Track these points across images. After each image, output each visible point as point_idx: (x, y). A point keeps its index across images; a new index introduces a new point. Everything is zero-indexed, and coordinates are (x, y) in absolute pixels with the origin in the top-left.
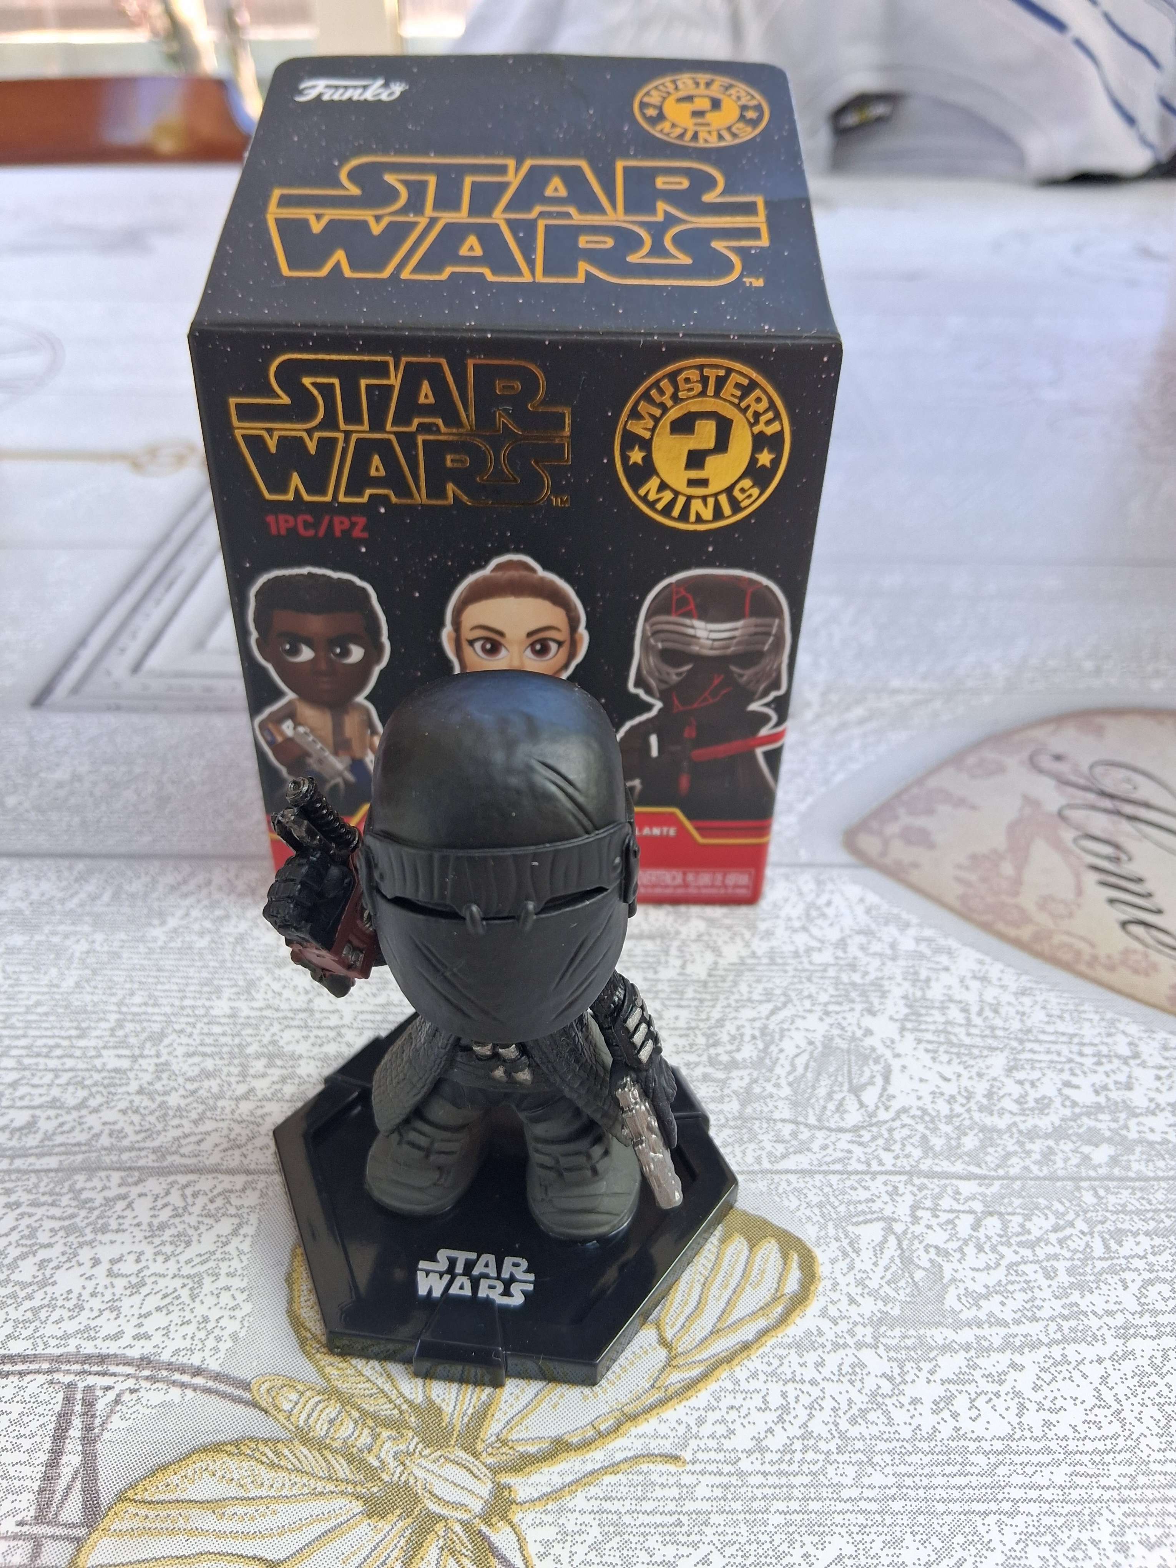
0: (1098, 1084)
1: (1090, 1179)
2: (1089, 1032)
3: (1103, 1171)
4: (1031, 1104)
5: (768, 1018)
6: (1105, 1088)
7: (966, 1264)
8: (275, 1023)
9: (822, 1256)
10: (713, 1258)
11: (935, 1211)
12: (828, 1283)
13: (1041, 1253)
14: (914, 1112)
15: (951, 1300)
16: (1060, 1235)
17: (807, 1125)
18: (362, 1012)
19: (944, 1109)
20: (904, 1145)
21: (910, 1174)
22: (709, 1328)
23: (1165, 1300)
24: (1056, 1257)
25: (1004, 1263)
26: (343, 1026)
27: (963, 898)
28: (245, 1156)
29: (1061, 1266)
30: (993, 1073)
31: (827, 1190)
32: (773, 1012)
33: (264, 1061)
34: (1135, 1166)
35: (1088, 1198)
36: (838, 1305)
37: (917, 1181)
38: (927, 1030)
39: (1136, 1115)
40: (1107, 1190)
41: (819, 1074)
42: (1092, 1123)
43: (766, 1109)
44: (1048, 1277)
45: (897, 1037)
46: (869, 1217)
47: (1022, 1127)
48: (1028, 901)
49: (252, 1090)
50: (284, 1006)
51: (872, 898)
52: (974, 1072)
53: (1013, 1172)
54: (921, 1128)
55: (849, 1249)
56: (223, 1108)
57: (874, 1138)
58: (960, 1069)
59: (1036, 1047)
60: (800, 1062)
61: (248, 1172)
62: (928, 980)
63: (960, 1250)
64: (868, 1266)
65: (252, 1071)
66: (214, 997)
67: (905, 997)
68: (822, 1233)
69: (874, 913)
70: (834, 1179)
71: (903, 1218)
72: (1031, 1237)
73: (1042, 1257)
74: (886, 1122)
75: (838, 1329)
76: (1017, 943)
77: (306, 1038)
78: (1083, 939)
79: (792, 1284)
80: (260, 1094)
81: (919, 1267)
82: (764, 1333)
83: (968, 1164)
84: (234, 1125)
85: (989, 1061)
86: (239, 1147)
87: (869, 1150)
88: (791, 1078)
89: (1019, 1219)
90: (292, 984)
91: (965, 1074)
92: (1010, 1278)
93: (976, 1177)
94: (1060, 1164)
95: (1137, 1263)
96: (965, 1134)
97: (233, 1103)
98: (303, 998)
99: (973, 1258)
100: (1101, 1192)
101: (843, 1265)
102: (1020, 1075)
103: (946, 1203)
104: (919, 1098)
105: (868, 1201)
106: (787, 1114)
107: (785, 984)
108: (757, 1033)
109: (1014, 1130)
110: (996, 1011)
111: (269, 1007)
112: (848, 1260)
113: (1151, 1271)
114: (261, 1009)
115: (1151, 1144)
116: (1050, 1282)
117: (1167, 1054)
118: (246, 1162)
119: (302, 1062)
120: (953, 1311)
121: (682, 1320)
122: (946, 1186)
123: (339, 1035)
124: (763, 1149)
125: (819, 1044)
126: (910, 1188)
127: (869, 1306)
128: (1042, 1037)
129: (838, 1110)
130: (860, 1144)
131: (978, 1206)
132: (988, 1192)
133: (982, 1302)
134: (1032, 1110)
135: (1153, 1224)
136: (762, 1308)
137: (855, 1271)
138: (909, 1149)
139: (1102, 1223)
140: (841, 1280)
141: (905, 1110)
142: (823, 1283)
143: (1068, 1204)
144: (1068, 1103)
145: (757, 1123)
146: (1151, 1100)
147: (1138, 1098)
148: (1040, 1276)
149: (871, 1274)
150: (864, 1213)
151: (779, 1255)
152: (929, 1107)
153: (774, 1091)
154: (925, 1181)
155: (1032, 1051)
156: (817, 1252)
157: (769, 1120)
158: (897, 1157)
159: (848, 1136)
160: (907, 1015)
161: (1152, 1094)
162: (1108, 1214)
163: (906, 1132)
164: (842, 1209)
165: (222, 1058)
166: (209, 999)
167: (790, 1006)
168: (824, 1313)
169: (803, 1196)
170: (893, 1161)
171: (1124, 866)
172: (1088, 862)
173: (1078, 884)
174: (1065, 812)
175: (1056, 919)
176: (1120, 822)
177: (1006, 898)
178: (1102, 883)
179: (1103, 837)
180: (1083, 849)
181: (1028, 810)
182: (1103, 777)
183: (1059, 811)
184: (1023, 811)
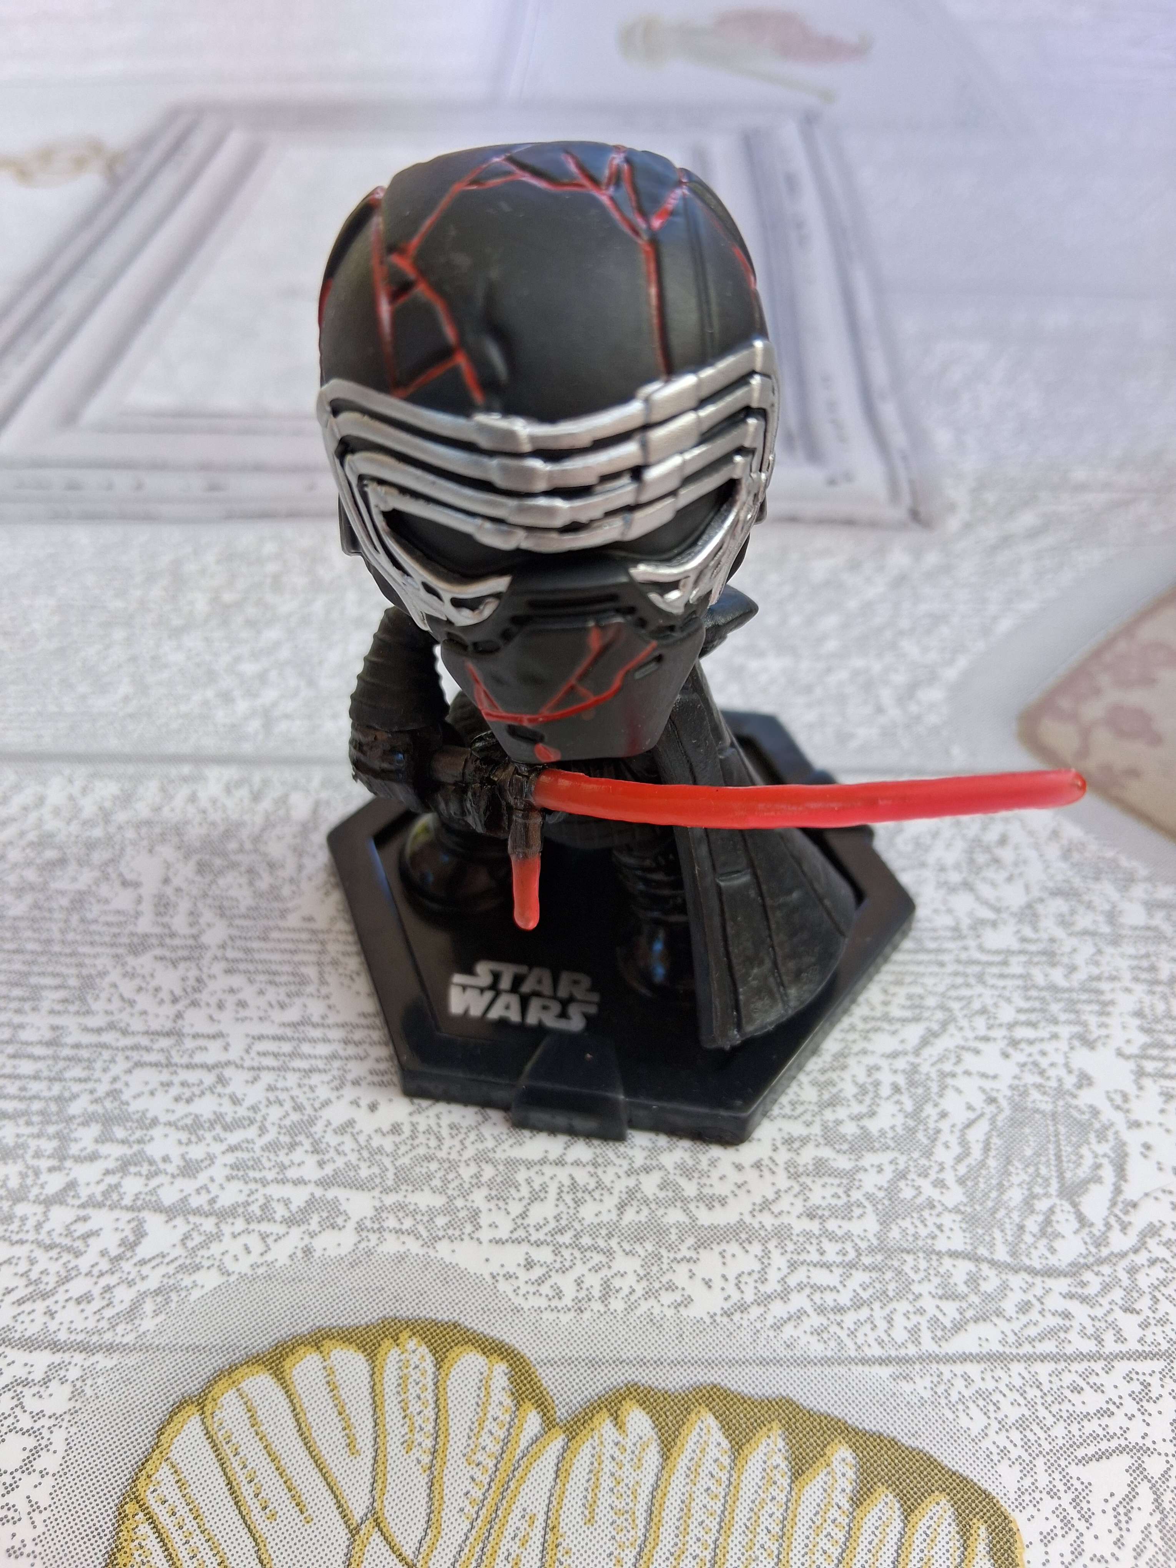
5: (917, 1052)
8: (120, 1058)
9: (1026, 1527)
10: (839, 1535)
14: (1168, 1233)
17: (993, 1263)
18: (261, 1038)
20: (1156, 1300)
26: (228, 1063)
28: (51, 1314)
31: (1032, 1393)
32: (925, 1042)
33: (96, 1129)
41: (1008, 1161)
43: (923, 1232)
45: (1132, 1090)
46: (1104, 1446)
49: (72, 1185)
50: (137, 1025)
55: (1073, 1513)
56: (24, 1219)
57: (1106, 1288)
60: (976, 1135)
61: (55, 1346)
64: (1106, 1547)
65: (74, 1149)
66: (27, 1006)
67: (1139, 1014)
68: (1027, 1482)
70: (1043, 1370)
71: (1162, 1447)
74: (1123, 1255)
77: (167, 1085)
80: (84, 1193)
84: (39, 1254)
86: (45, 1296)
87: (1099, 1312)
88: (962, 1169)
90: (154, 983)
97: (40, 1209)
101: (1064, 1546)
105: (1100, 1413)
106: (958, 1242)
107: (941, 988)
108: (901, 1080)
111: (112, 1026)
114: (99, 1031)
118: (53, 1326)
119: (157, 1132)
123: (222, 1081)
124: (921, 1311)
125: (1004, 1103)
129: (1043, 1233)
130: (1084, 1299)
137: (1086, 1559)
141: (1153, 1230)
145: (909, 1258)
149: (1112, 1564)
150: (1095, 1437)
151: (954, 1529)
153: (935, 1194)
156: (1019, 1520)
157: (930, 1252)
158: (1145, 1325)
159: (1062, 1285)
160: (1142, 1048)
163: (1157, 1272)
164: (1059, 1431)
165: (29, 1123)
166: (18, 1011)
167: (952, 1029)
169: (992, 1408)
170: (1140, 1333)
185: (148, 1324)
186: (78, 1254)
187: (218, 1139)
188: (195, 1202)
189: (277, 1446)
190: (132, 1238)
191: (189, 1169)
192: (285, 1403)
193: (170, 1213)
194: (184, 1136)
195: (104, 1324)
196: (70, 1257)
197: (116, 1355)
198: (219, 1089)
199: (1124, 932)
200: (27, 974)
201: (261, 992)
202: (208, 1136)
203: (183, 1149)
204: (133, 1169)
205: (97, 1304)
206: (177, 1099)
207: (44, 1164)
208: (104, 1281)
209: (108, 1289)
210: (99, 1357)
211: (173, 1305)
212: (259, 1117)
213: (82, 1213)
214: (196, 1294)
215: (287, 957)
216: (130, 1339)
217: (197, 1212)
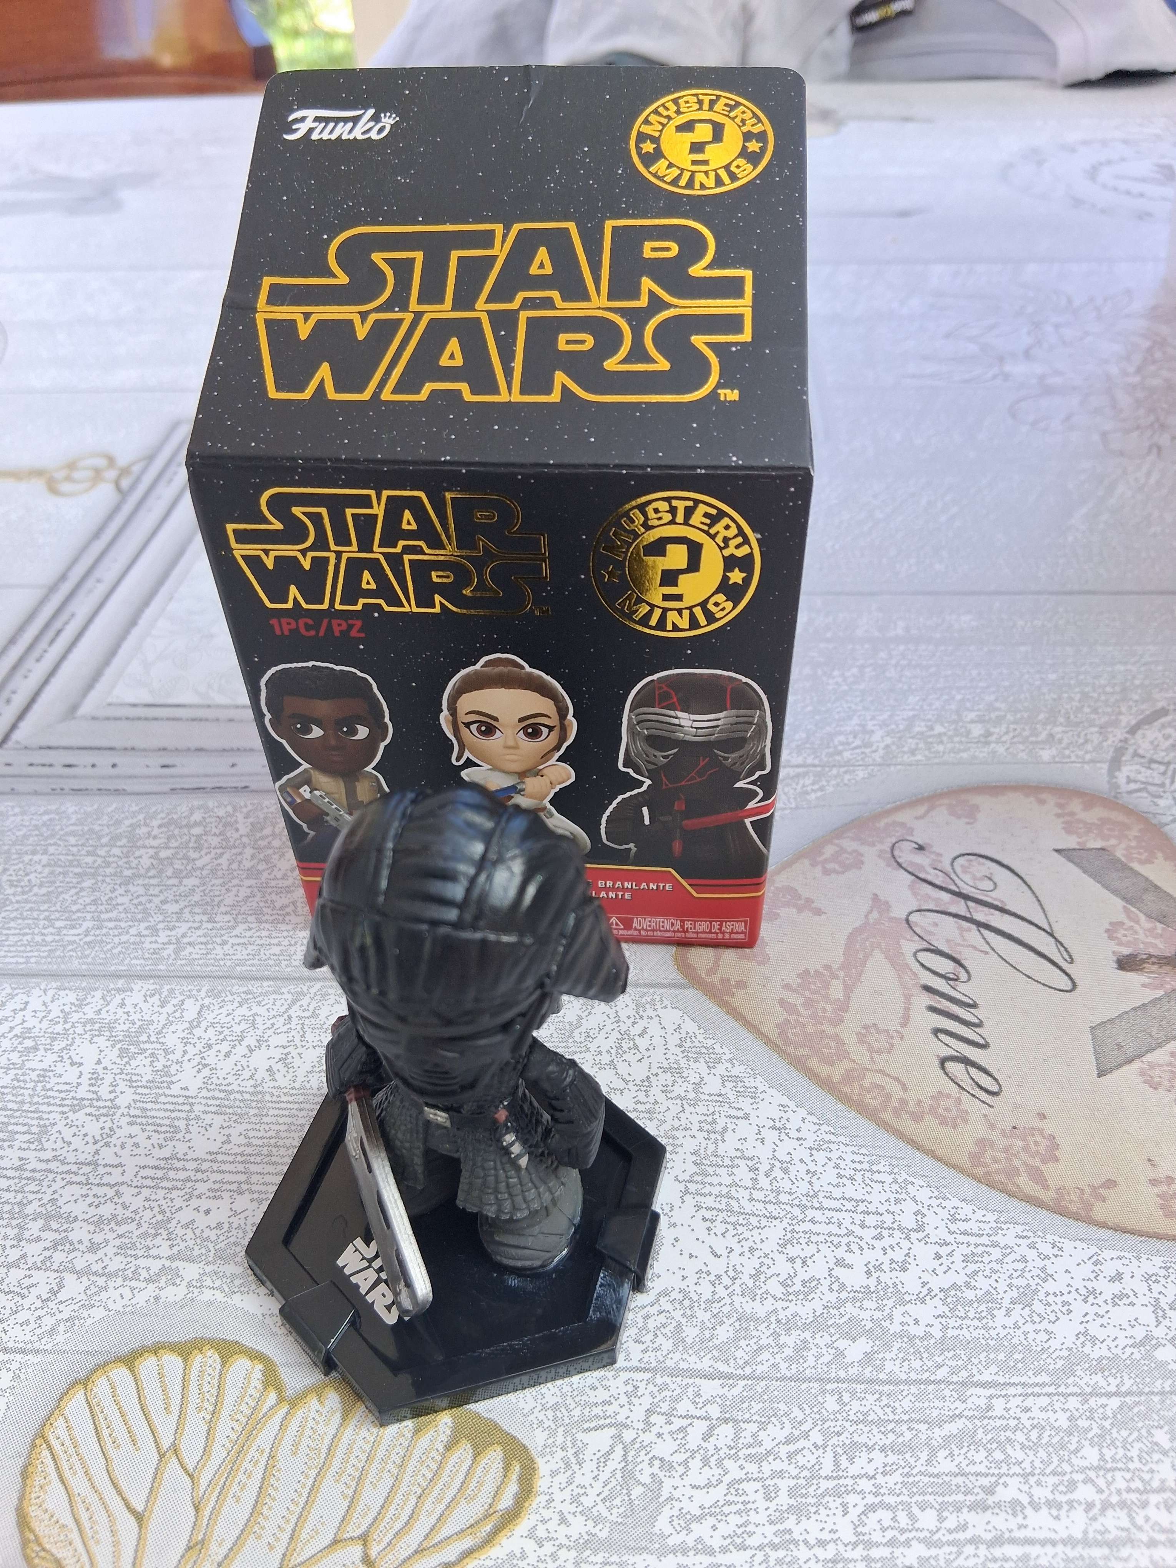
0: (873, 1263)
1: (838, 1380)
2: (877, 1197)
3: (853, 1371)
4: (798, 1287)
6: (878, 1268)
7: (687, 1481)
8: (59, 1178)
9: (543, 1467)
10: (434, 1466)
11: (669, 1416)
12: (543, 1499)
13: (767, 1468)
14: (675, 1295)
15: (662, 1524)
16: (792, 1448)
18: (145, 1167)
19: (706, 1290)
20: (655, 1336)
21: (655, 1370)
22: (414, 1547)
23: (884, 1529)
24: (781, 1474)
25: (727, 1479)
26: (123, 1183)
27: (782, 1027)
28: (5, 1332)
29: (784, 1484)
30: (766, 1248)
31: (566, 1389)
33: (40, 1223)
34: (889, 1366)
35: (831, 1404)
36: (549, 1525)
37: (659, 1380)
38: (710, 1194)
39: (904, 1303)
40: (853, 1394)
42: (855, 1312)
44: (768, 1498)
45: (677, 1203)
46: (602, 1422)
47: (782, 1315)
48: (848, 1032)
49: (24, 1256)
50: (71, 1158)
51: (689, 1026)
52: (747, 1245)
53: (760, 1369)
54: (677, 1315)
55: (573, 1460)
58: (733, 1242)
59: (818, 1215)
61: (6, 1351)
62: (725, 1129)
63: (685, 1463)
64: (587, 1480)
65: (27, 1234)
67: (695, 1153)
68: (550, 1441)
69: (688, 1044)
71: (635, 1424)
72: (762, 1450)
73: (767, 1473)
74: (644, 1308)
75: (541, 1552)
76: (827, 1085)
78: (896, 1079)
79: (506, 1501)
80: (30, 1261)
81: (639, 1482)
82: (468, 1553)
83: (716, 1359)
85: (765, 1233)
89: (752, 1427)
90: (83, 1131)
91: (737, 1249)
92: (729, 1497)
93: (722, 1376)
94: (811, 1361)
95: (865, 1485)
96: (722, 1323)
97: (5, 1270)
98: (92, 1148)
99: (697, 1474)
100: (846, 1397)
101: (562, 1478)
102: (793, 1251)
103: (684, 1406)
104: (684, 1278)
105: (604, 1403)
109: (773, 1319)
110: (786, 1171)
111: (55, 1158)
112: (570, 1472)
113: (876, 1494)
114: (47, 1161)
115: (912, 1338)
116: (768, 1504)
117: (953, 1227)
118: (5, 1339)
119: (76, 1225)
120: (662, 1535)
121: (390, 1536)
122: (687, 1386)
123: (118, 1194)
126: (650, 1386)
127: (578, 1527)
128: (827, 1203)
131: (714, 1411)
132: (729, 1395)
133: (693, 1526)
134: (797, 1294)
135: (891, 1437)
136: (472, 1526)
137: (573, 1486)
138: (660, 1339)
139: (839, 1434)
140: (558, 1496)
141: (666, 1293)
142: (538, 1499)
143: (808, 1411)
144: (835, 1287)
146: (924, 1284)
147: (910, 1282)
148: (760, 1495)
149: (588, 1491)
150: (597, 1417)
151: (501, 1465)
152: (691, 1289)
154: (668, 1380)
155: (812, 1221)
156: (540, 1462)
158: (645, 1351)
160: (692, 1176)
161: (926, 1277)
162: (847, 1425)
163: (662, 1319)
168: (531, 1534)
169: (540, 1397)
170: (641, 1356)
171: (961, 987)
172: (923, 982)
173: (907, 1009)
174: (914, 918)
175: (874, 1055)
176: (969, 930)
177: (827, 1028)
178: (933, 1009)
179: (946, 950)
180: (922, 965)
181: (875, 915)
182: (965, 872)
183: (908, 915)
184: (870, 916)
185: (60, 1338)
186: (24, 1297)
187: (112, 1230)
188: (94, 1268)
189: (125, 1408)
190: (56, 1289)
191: (93, 1248)
192: (133, 1385)
193: (79, 1274)
194: (92, 1228)
195: (35, 1338)
196: (19, 1299)
197: (40, 1356)
198: (116, 1199)
199: (702, 1097)
200: (8, 1124)
201: (149, 1138)
202: (106, 1228)
203: (91, 1236)
204: (60, 1248)
205: (33, 1326)
206: (90, 1205)
207: (9, 1243)
208: (37, 1314)
209: (40, 1317)
210: (30, 1356)
211: (75, 1328)
212: (137, 1218)
213: (28, 1273)
214: (89, 1321)
215: (167, 1114)
216: (49, 1347)
217: (95, 1273)
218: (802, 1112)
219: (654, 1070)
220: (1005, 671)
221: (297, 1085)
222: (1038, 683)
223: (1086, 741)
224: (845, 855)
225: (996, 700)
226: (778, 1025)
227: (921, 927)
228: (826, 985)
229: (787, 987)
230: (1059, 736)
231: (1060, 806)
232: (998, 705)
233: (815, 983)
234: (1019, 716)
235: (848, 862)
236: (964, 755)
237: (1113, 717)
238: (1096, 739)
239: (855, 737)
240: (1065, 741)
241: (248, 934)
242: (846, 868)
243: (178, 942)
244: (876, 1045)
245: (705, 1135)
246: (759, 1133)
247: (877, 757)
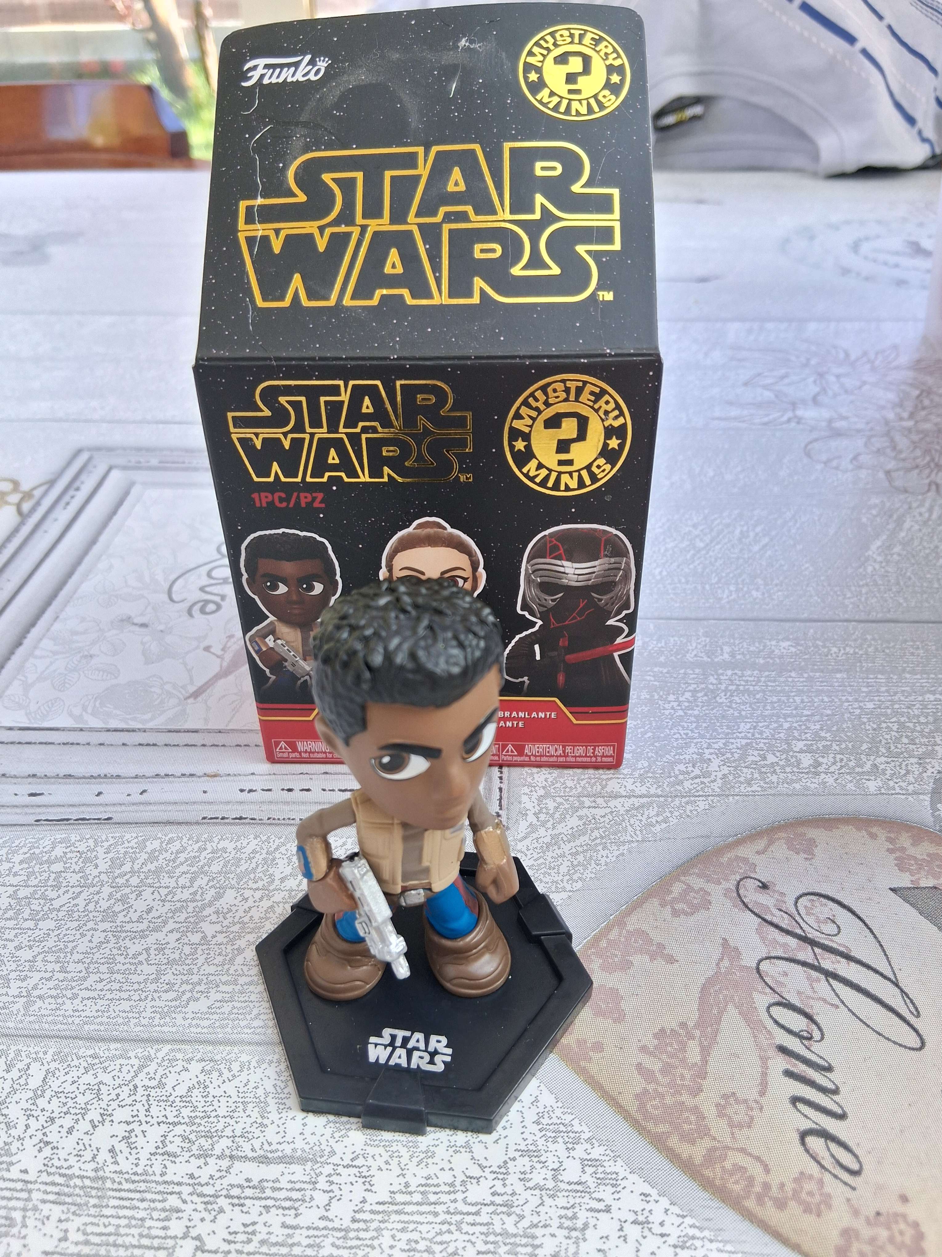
62: (586, 1225)
76: (688, 1168)
78: (758, 1159)
171: (815, 1047)
172: (778, 1042)
173: (764, 1074)
174: (764, 966)
175: (735, 1130)
176: (818, 980)
177: (685, 1097)
178: (789, 1074)
179: (798, 1004)
180: (776, 1022)
181: (726, 963)
182: (808, 914)
183: (758, 964)
184: (721, 965)
199: (562, 1186)
218: (664, 1202)
219: (511, 1154)
220: (826, 699)
221: (140, 1170)
222: (858, 712)
223: (908, 772)
224: (692, 894)
225: (821, 729)
226: (637, 1096)
227: (772, 977)
228: (683, 1048)
229: (643, 1049)
230: (882, 766)
231: (890, 840)
232: (823, 734)
233: (671, 1046)
234: (843, 746)
235: (695, 902)
236: (797, 786)
237: (930, 748)
238: (916, 769)
239: (694, 766)
240: (889, 772)
241: (100, 986)
242: (695, 909)
243: (29, 995)
244: (736, 1119)
245: (565, 1232)
246: (621, 1229)
247: (716, 786)
